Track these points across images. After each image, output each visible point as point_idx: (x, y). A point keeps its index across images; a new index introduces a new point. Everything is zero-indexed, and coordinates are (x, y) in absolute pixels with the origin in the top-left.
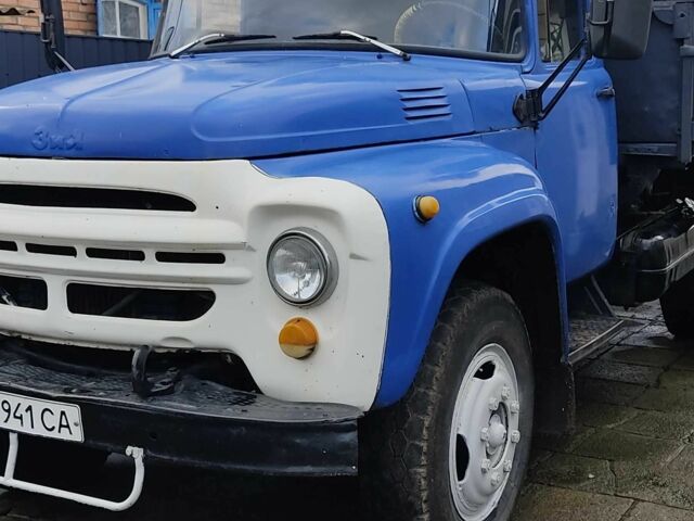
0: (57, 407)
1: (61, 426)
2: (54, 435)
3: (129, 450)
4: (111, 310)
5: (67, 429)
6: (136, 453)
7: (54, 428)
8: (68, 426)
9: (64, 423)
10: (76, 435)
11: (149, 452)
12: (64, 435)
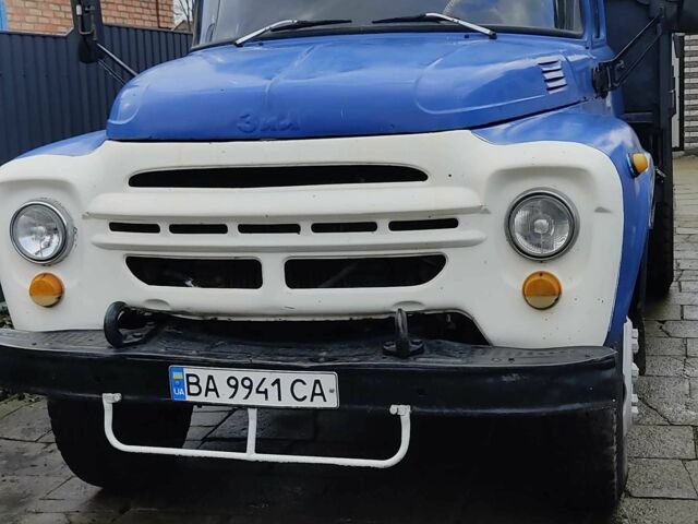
0: (309, 378)
1: (314, 394)
2: (307, 404)
3: (393, 409)
4: (329, 282)
5: (321, 397)
6: (404, 412)
7: (305, 397)
8: (322, 394)
9: (318, 391)
10: (332, 401)
11: (415, 408)
12: (318, 403)
